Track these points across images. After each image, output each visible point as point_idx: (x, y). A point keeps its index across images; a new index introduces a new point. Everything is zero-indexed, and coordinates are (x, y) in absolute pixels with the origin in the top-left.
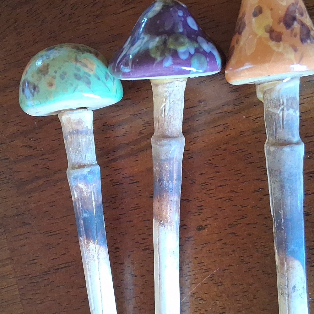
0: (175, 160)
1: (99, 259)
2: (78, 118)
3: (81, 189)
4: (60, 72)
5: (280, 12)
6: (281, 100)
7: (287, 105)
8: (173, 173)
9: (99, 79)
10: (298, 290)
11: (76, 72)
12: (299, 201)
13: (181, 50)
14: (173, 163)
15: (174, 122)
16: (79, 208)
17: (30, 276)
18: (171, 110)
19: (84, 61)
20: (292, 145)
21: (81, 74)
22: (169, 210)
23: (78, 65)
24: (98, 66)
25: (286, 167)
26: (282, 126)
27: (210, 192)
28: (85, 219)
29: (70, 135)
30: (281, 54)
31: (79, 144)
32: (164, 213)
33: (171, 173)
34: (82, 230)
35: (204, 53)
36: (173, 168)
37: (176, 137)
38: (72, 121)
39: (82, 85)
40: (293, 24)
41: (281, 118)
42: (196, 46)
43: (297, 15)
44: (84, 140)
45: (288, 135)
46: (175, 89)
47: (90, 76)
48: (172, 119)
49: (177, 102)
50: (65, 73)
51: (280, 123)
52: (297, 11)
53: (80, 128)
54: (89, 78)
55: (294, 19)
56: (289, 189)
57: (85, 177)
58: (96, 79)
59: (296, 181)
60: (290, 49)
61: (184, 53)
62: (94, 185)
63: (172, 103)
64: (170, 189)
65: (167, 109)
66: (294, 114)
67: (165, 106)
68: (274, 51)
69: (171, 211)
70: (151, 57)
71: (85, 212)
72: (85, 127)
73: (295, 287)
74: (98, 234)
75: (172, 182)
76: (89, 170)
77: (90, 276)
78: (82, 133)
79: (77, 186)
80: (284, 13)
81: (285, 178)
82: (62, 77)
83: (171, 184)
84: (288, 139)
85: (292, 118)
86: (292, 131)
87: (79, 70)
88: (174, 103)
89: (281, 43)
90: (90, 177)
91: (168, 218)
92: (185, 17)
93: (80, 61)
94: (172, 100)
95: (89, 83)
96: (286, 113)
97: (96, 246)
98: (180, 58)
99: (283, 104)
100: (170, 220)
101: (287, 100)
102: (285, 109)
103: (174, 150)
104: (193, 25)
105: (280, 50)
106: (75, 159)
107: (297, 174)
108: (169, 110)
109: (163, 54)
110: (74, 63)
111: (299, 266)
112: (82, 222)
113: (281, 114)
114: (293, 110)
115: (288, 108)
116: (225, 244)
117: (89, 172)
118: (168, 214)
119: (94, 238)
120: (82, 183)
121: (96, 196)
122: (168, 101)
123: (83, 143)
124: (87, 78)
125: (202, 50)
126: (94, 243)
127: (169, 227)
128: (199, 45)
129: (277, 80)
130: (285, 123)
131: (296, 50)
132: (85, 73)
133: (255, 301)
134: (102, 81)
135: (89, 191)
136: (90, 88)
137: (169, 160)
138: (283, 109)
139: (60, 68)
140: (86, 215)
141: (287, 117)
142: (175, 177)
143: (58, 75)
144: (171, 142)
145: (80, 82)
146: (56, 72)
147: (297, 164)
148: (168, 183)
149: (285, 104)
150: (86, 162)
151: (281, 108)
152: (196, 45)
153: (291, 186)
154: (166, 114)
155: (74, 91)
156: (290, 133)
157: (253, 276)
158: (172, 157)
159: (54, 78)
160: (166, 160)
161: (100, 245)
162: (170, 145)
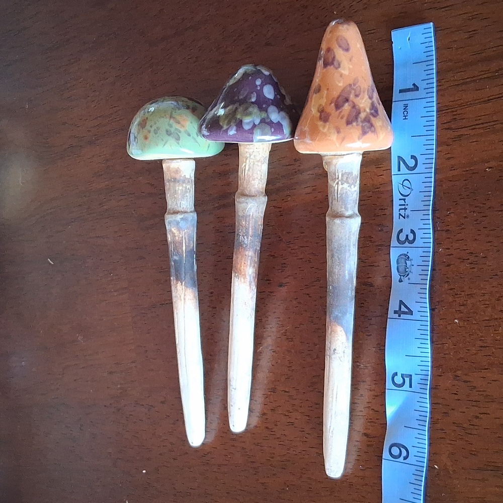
0: (251, 217)
1: (185, 299)
2: (177, 167)
3: (173, 233)
4: (154, 127)
5: (335, 93)
6: (337, 174)
7: (342, 179)
8: (248, 229)
9: (189, 135)
10: (337, 353)
11: (168, 128)
12: (347, 272)
13: (247, 120)
14: (249, 219)
15: (253, 182)
16: (171, 251)
17: (142, 307)
18: (251, 170)
19: (178, 118)
20: (342, 218)
21: (172, 130)
22: (243, 263)
23: (172, 121)
24: (191, 123)
25: (337, 238)
26: (336, 198)
27: (293, 251)
28: (175, 261)
29: (168, 182)
30: (325, 134)
31: (175, 192)
32: (239, 266)
33: (247, 229)
34: (173, 271)
35: (271, 124)
36: (249, 225)
37: (253, 196)
38: (170, 169)
39: (172, 141)
40: (343, 106)
41: (336, 191)
42: (263, 117)
43: (352, 97)
44: (181, 188)
45: (341, 207)
46: (255, 151)
47: (180, 132)
48: (251, 179)
49: (256, 163)
50: (158, 128)
51: (335, 195)
52: (353, 92)
53: (177, 177)
54: (179, 134)
55: (347, 100)
56: (337, 259)
57: (178, 223)
58: (186, 136)
59: (345, 252)
60: (333, 131)
61: (248, 123)
62: (186, 231)
63: (252, 163)
64: (245, 244)
65: (247, 169)
66: (348, 188)
67: (245, 166)
68: (320, 130)
69: (244, 265)
70: (220, 125)
71: (176, 255)
72: (183, 175)
73: (335, 349)
74: (186, 276)
75: (247, 238)
76: (181, 217)
77: (177, 313)
78: (178, 182)
79: (171, 230)
80: (339, 94)
81: (335, 248)
82: (156, 132)
83: (246, 239)
84: (340, 212)
85: (346, 192)
86: (346, 205)
87: (171, 126)
88: (254, 164)
89: (328, 123)
90: (182, 224)
91: (242, 270)
92: (262, 86)
93: (174, 118)
94: (251, 160)
95: (178, 139)
96: (340, 187)
97: (183, 287)
98: (243, 128)
99: (338, 178)
100: (243, 273)
101: (342, 175)
102: (340, 183)
103: (250, 208)
104: (269, 93)
105: (325, 130)
106: (171, 205)
107: (347, 245)
108: (249, 170)
109: (229, 123)
110: (168, 120)
111: (341, 331)
112: (173, 264)
113: (336, 188)
114: (348, 185)
115: (343, 182)
116: (300, 303)
117: (182, 219)
118: (242, 267)
119: (182, 280)
120: (174, 228)
121: (187, 241)
122: (248, 161)
123: (179, 191)
124: (177, 134)
125: (269, 120)
126: (182, 285)
127: (242, 279)
128: (268, 115)
129: (333, 156)
130: (339, 196)
131: (338, 132)
132: (176, 129)
133: (317, 361)
134: (193, 137)
135: (181, 236)
136: (178, 143)
137: (246, 217)
138: (338, 183)
139: (155, 123)
140: (176, 258)
141: (341, 190)
142: (250, 233)
143: (152, 130)
144: (248, 201)
145: (170, 138)
146: (151, 127)
147: (347, 236)
148: (244, 238)
149: (340, 179)
150: (180, 209)
151: (336, 182)
152: (264, 115)
153: (339, 257)
154: (246, 174)
155: (164, 145)
156: (343, 206)
157: (319, 337)
158: (248, 214)
159: (149, 132)
160: (243, 217)
161: (187, 287)
162: (247, 203)
